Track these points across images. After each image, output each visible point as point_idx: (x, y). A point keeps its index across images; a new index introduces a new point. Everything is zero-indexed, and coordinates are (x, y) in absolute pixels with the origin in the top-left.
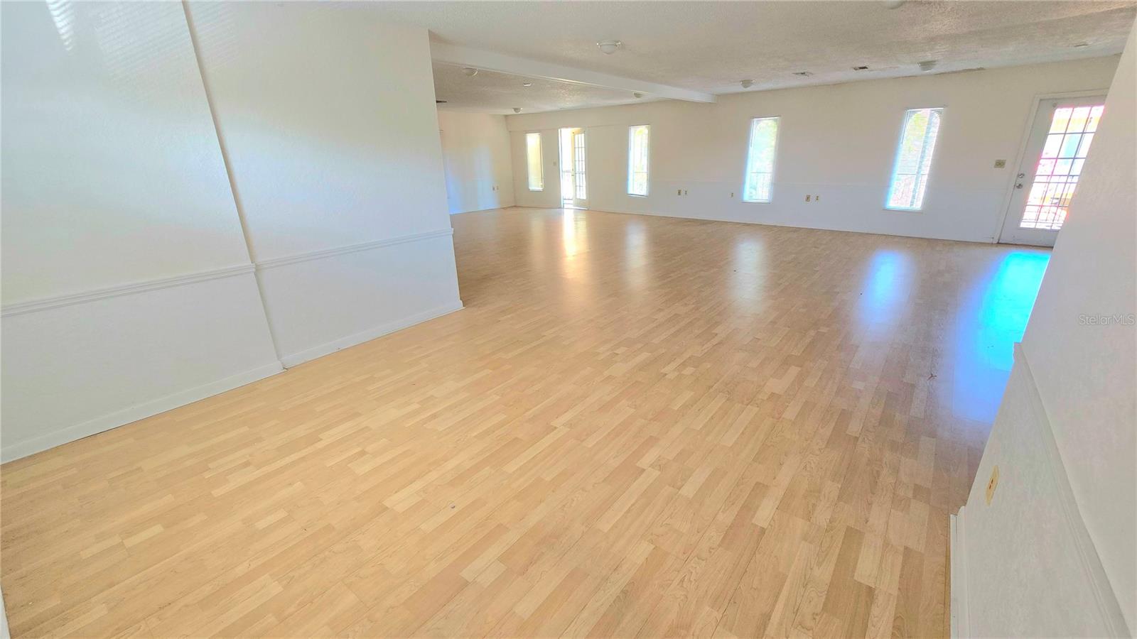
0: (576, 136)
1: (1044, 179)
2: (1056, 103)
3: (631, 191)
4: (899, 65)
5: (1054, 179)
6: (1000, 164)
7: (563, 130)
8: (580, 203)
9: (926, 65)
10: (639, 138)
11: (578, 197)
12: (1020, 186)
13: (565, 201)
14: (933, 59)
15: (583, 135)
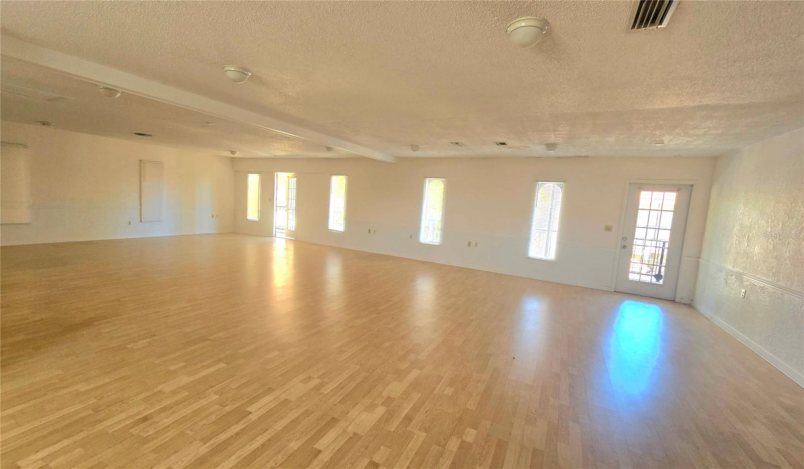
0: (290, 179)
1: (641, 242)
2: (642, 187)
3: (330, 227)
4: (530, 145)
5: (648, 243)
6: (608, 229)
7: (279, 174)
8: (291, 234)
9: (551, 146)
10: (338, 185)
11: (289, 229)
12: (624, 247)
13: (277, 230)
14: (555, 142)
15: (295, 179)
